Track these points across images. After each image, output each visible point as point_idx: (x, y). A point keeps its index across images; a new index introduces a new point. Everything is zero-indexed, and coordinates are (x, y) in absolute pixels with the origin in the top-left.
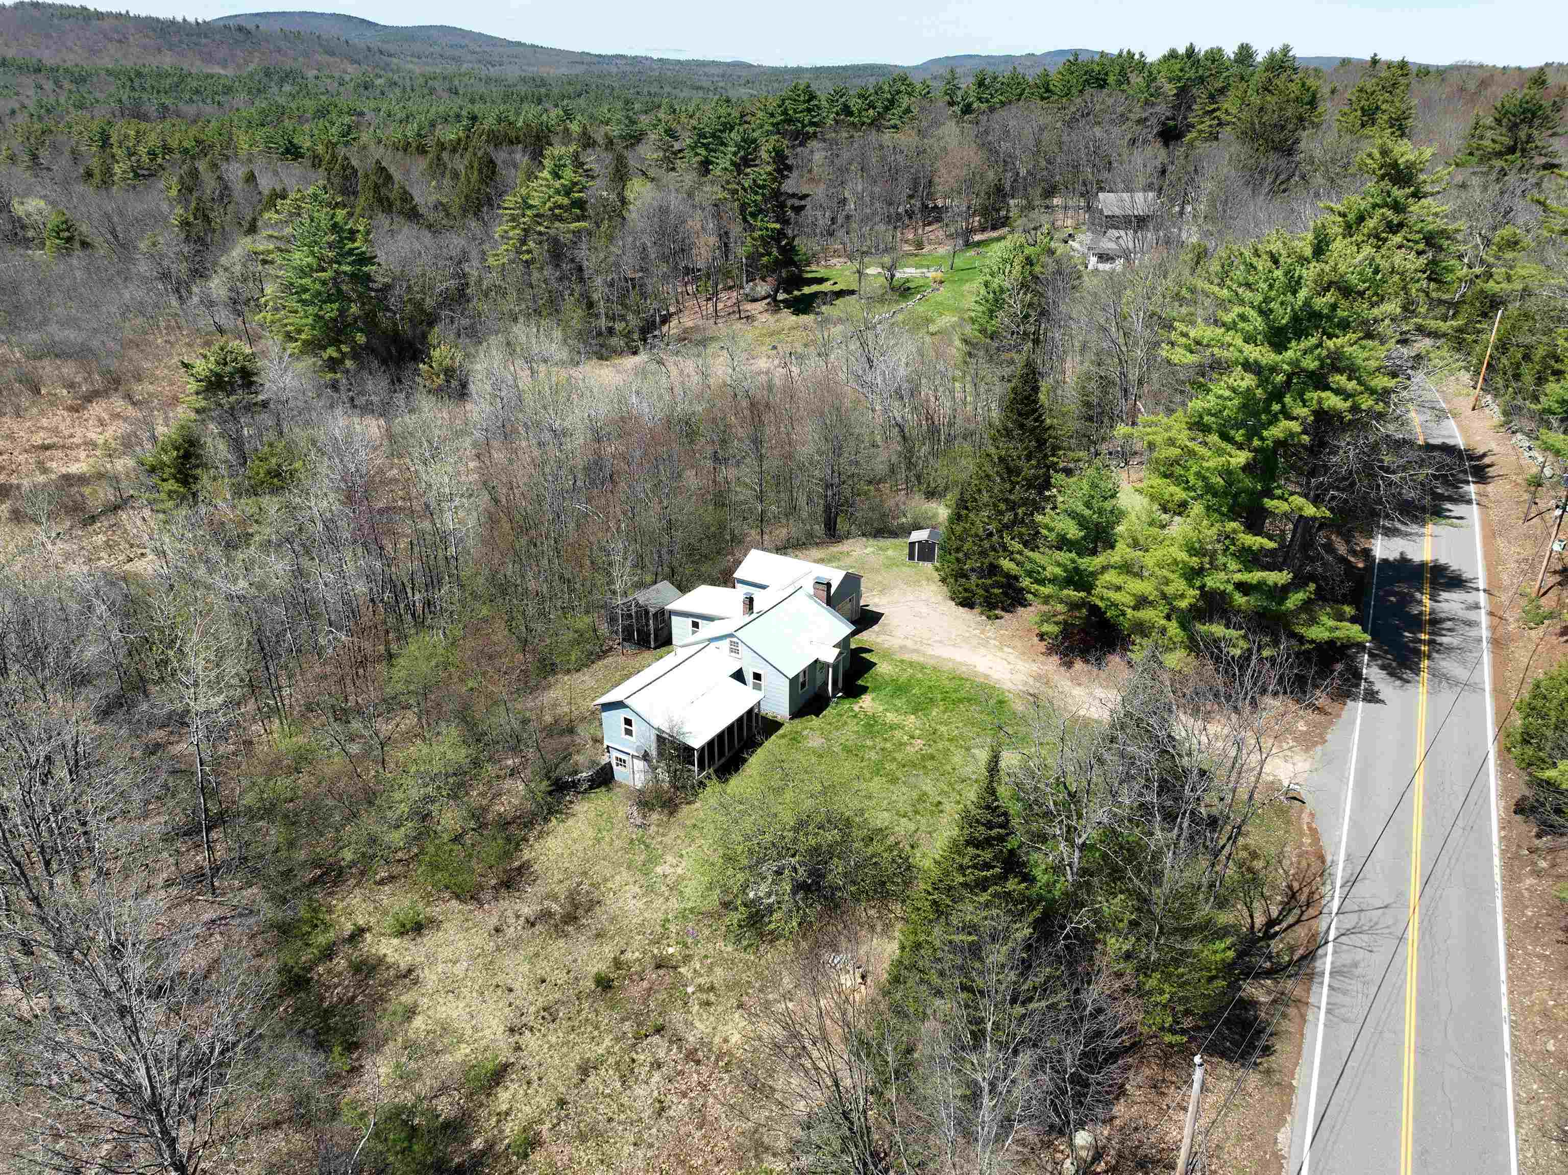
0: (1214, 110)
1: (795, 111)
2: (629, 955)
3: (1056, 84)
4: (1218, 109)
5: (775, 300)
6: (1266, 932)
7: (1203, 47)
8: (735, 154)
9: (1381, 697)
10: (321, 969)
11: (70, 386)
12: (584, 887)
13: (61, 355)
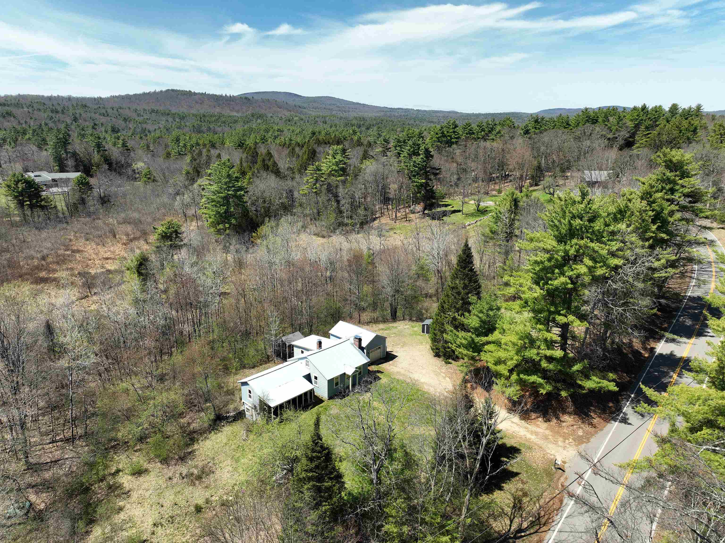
0: (648, 134)
1: (448, 132)
2: (213, 498)
3: (572, 122)
4: (650, 133)
5: (423, 213)
6: (515, 535)
7: (650, 105)
8: (409, 150)
9: (629, 422)
10: (96, 486)
11: (127, 235)
12: (210, 464)
13: (129, 223)
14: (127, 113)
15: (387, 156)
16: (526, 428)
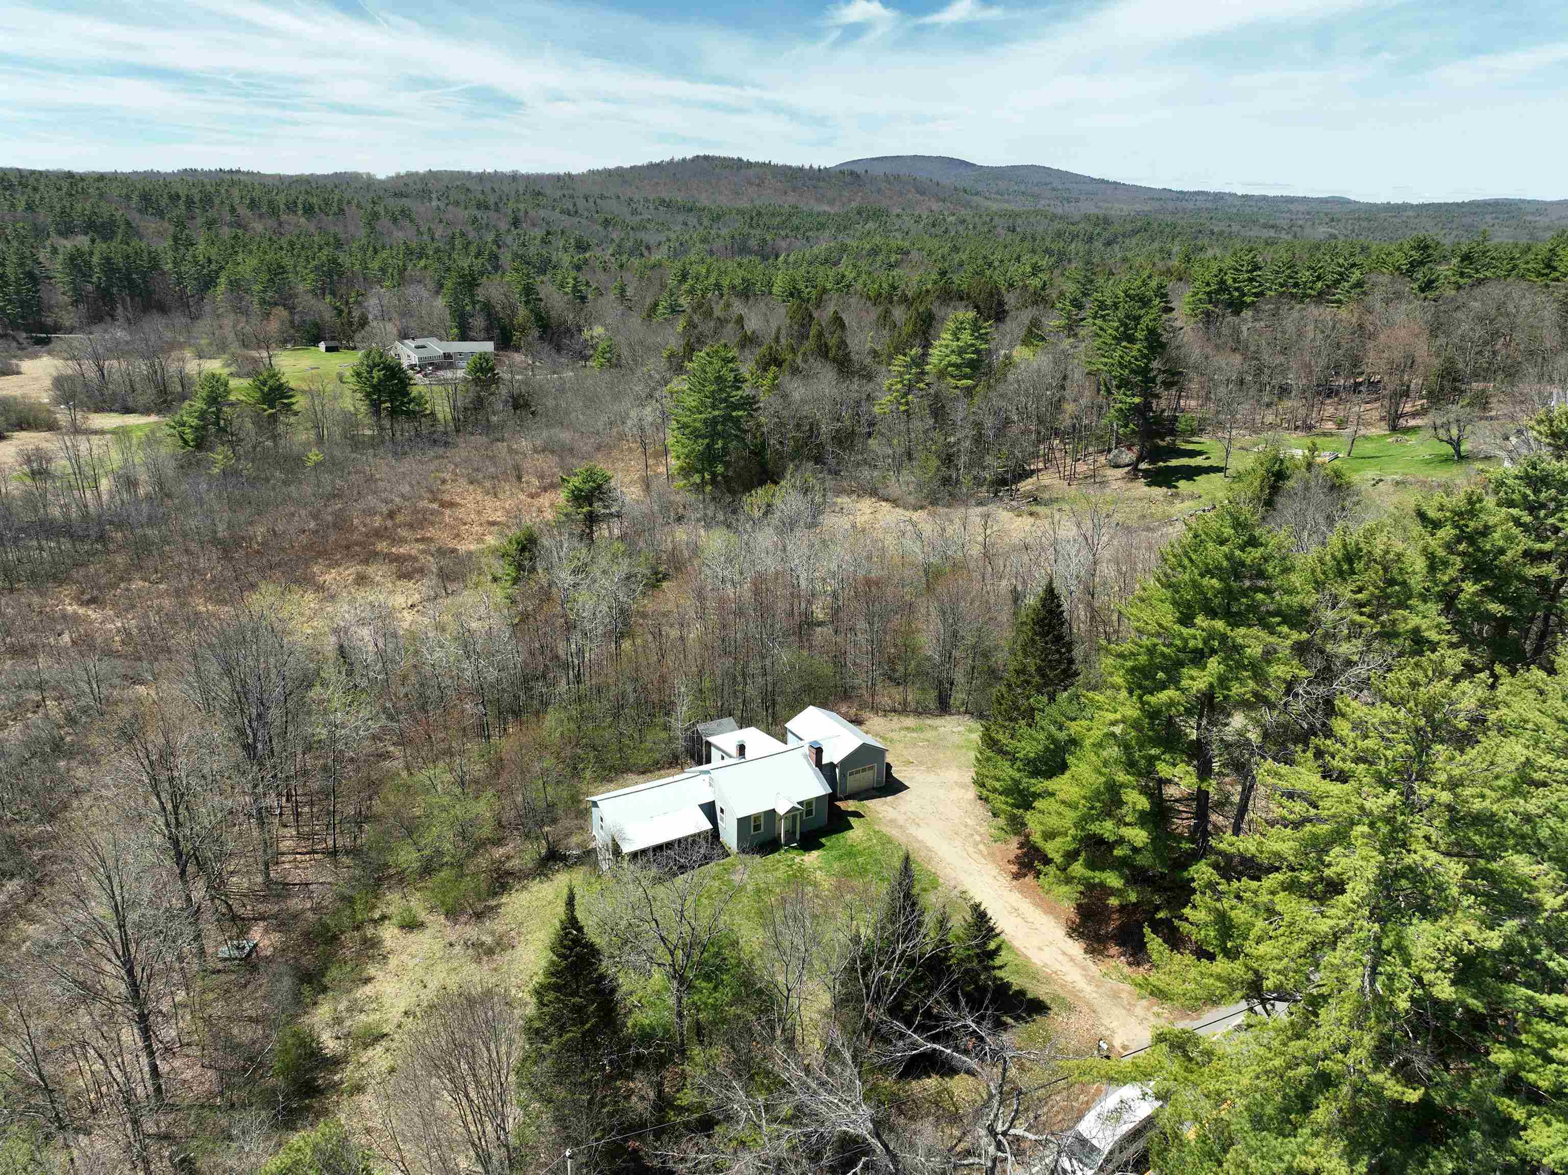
1: (1235, 280)
5: (1136, 469)
8: (1117, 330)
10: (348, 935)
11: (541, 477)
12: (513, 933)
13: (553, 452)
14: (612, 207)
15: (1076, 335)
16: (1084, 968)
